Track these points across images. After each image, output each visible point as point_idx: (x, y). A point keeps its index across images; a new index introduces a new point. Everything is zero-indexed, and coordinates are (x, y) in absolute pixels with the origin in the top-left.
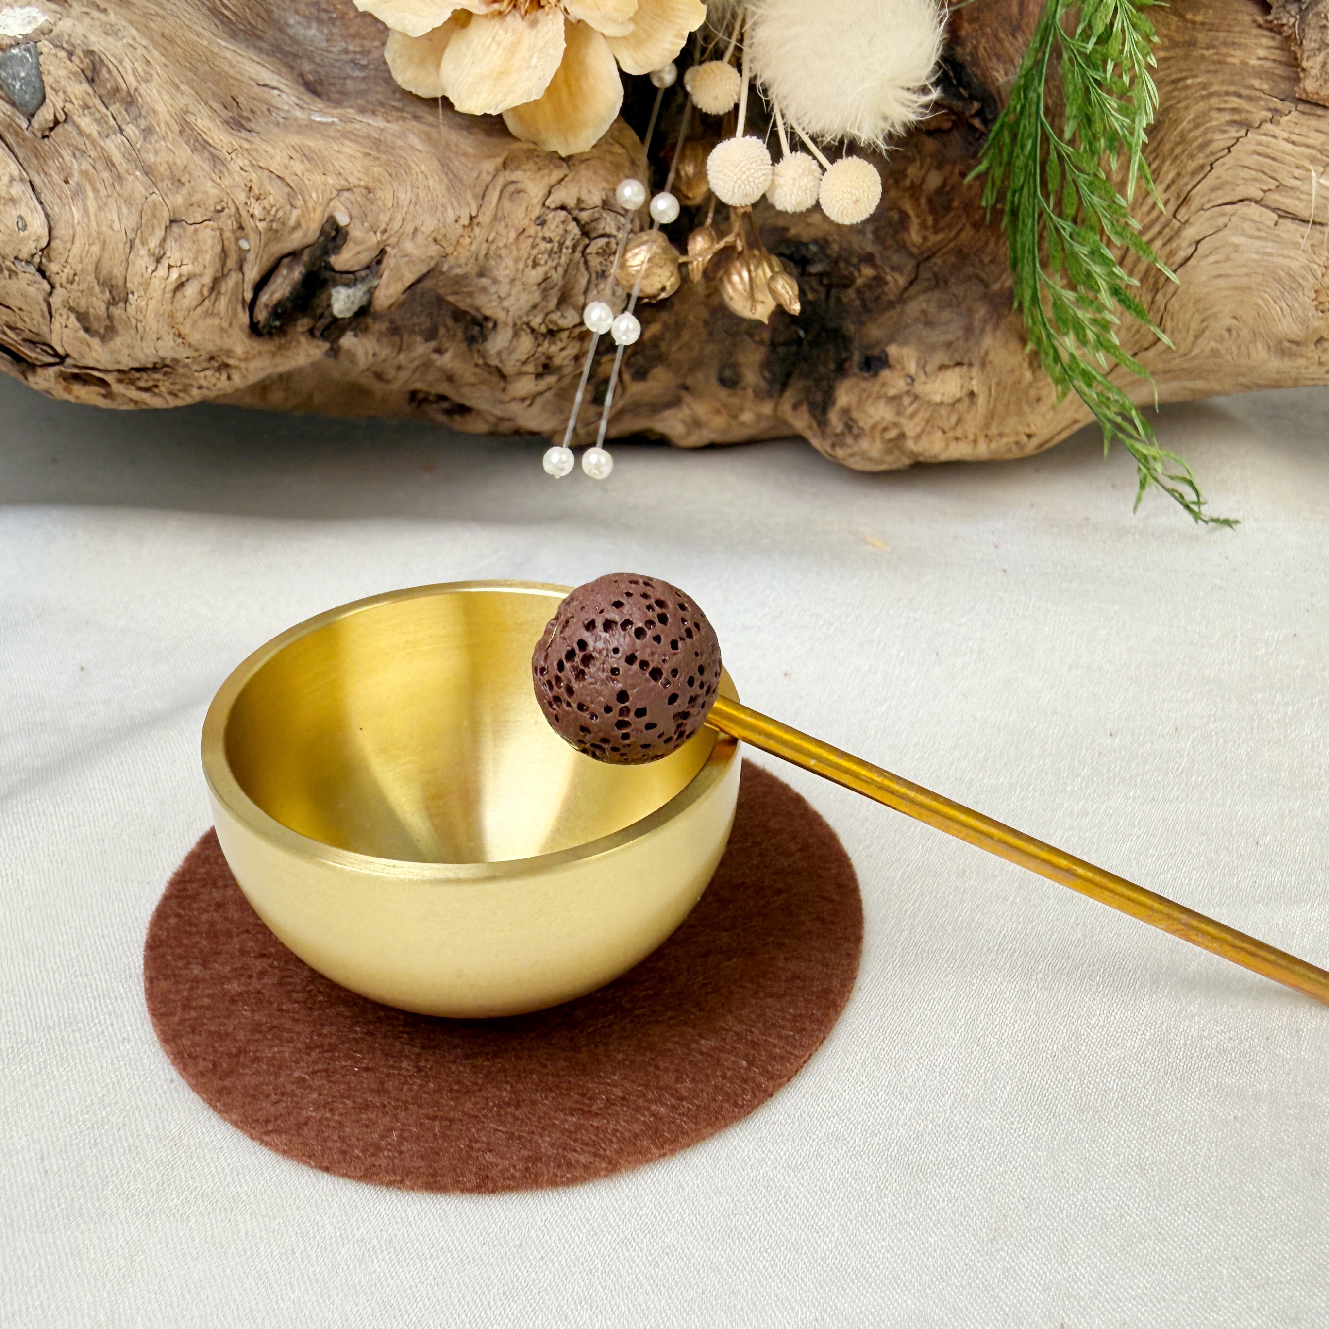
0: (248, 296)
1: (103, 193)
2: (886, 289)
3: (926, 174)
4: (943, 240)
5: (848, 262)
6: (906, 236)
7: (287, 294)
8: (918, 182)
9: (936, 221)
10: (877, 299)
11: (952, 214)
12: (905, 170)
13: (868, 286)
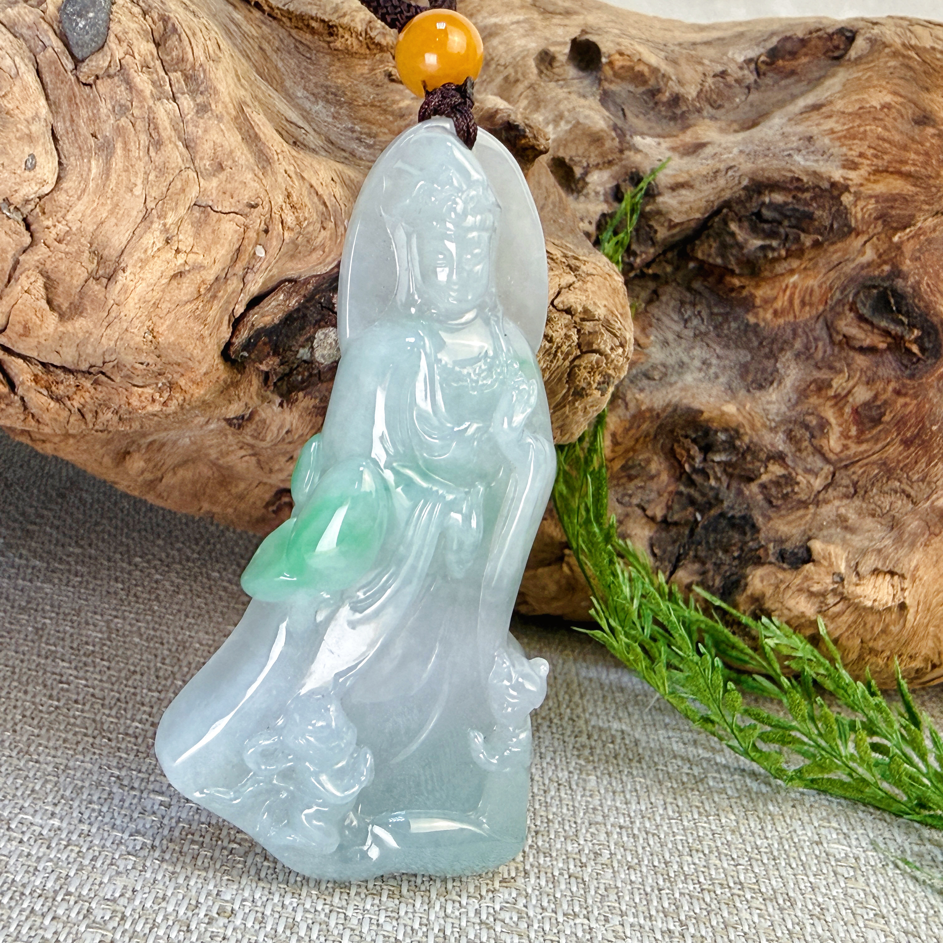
0: (240, 309)
1: (135, 153)
2: (796, 489)
3: (854, 387)
4: (865, 451)
5: (755, 457)
6: (824, 442)
7: (277, 321)
8: (844, 393)
9: (861, 432)
10: (785, 497)
11: (880, 427)
12: (832, 379)
13: (777, 484)
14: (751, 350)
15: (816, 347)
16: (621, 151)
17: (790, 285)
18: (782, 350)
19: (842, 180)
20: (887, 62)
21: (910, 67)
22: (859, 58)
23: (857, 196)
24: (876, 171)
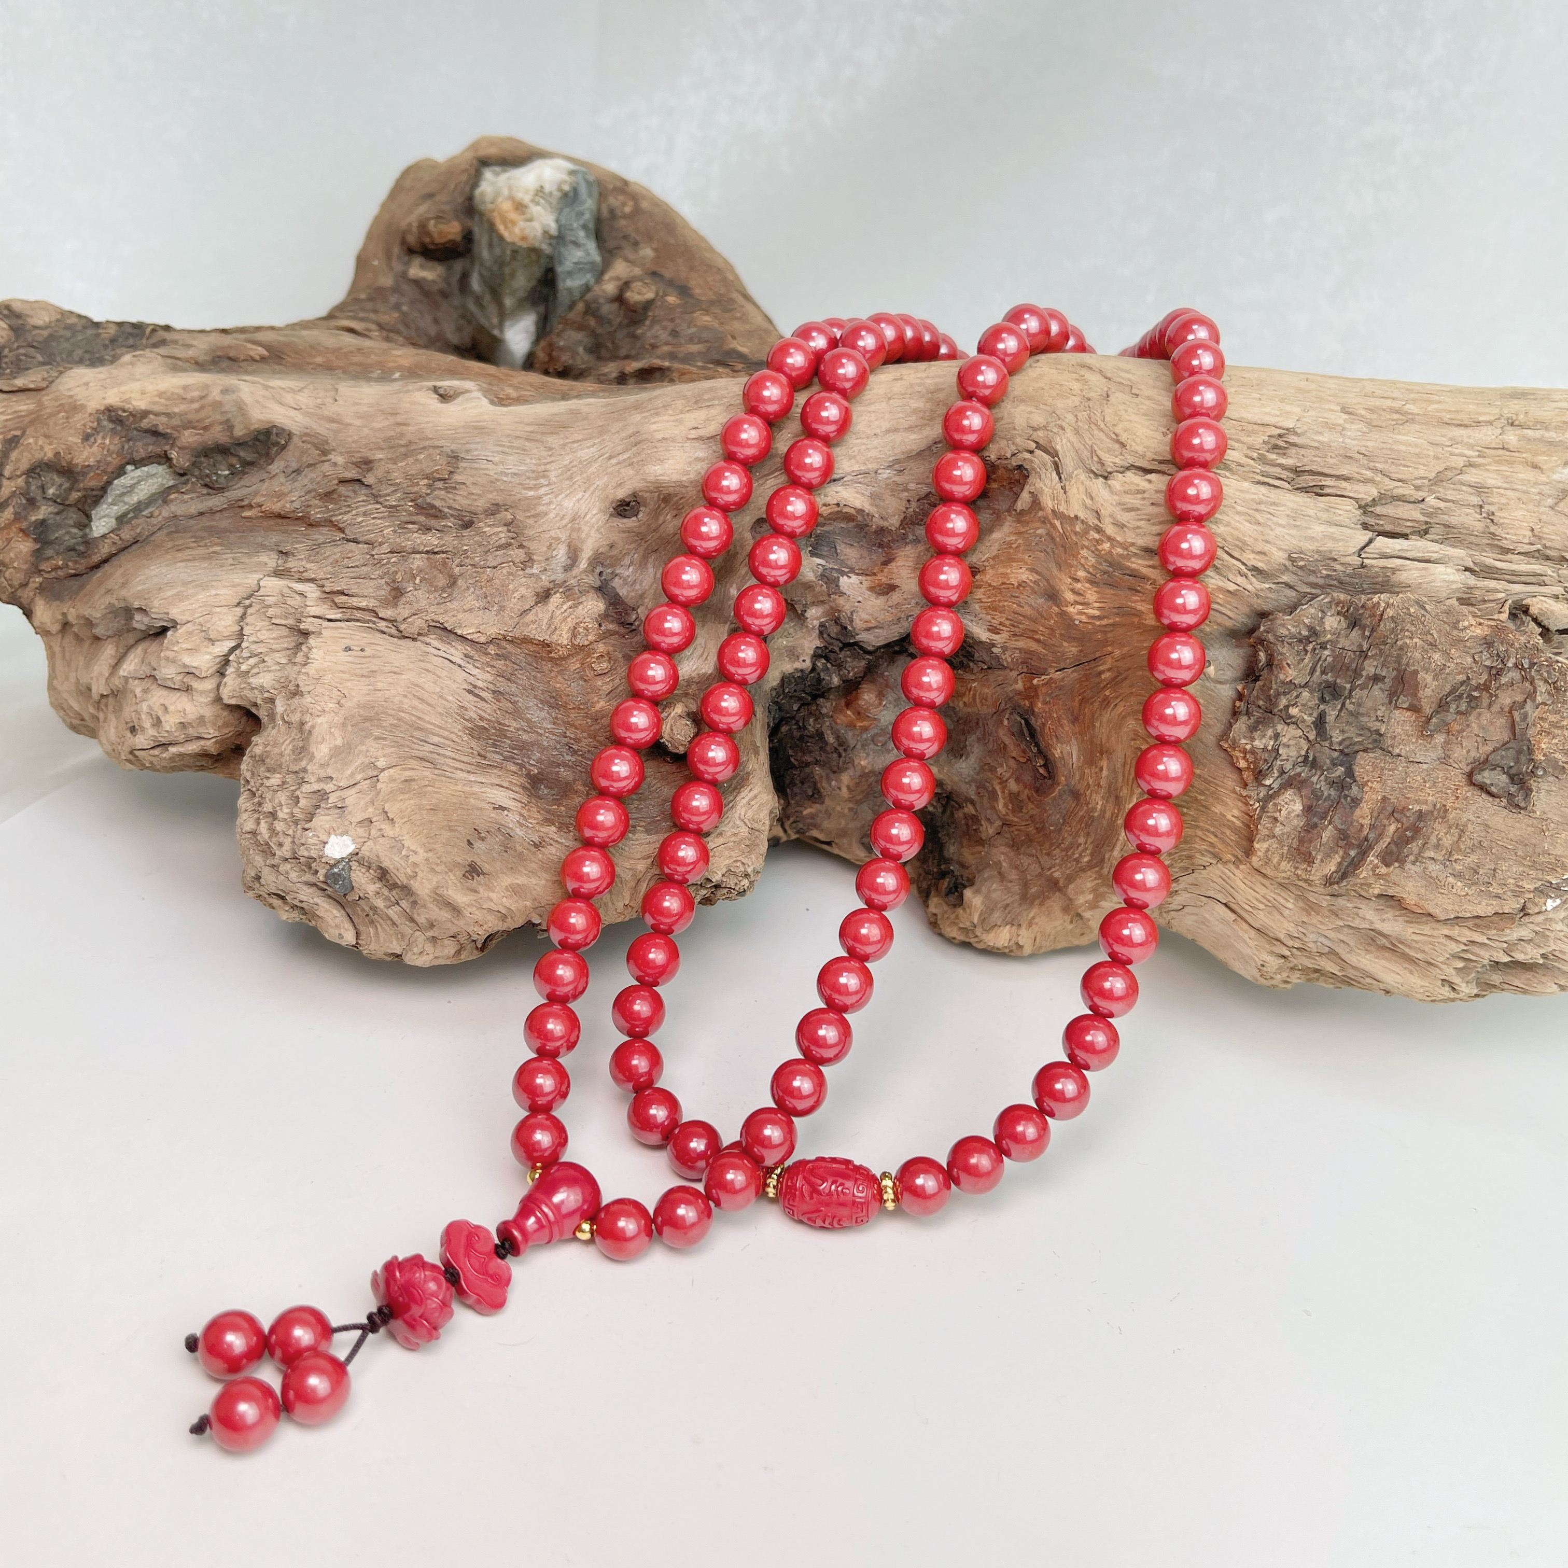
14: (953, 722)
15: (989, 740)
16: (829, 595)
17: (973, 688)
18: (970, 733)
19: (989, 640)
20: (1037, 529)
21: (1053, 538)
22: (1022, 512)
23: (1005, 649)
24: (1015, 635)
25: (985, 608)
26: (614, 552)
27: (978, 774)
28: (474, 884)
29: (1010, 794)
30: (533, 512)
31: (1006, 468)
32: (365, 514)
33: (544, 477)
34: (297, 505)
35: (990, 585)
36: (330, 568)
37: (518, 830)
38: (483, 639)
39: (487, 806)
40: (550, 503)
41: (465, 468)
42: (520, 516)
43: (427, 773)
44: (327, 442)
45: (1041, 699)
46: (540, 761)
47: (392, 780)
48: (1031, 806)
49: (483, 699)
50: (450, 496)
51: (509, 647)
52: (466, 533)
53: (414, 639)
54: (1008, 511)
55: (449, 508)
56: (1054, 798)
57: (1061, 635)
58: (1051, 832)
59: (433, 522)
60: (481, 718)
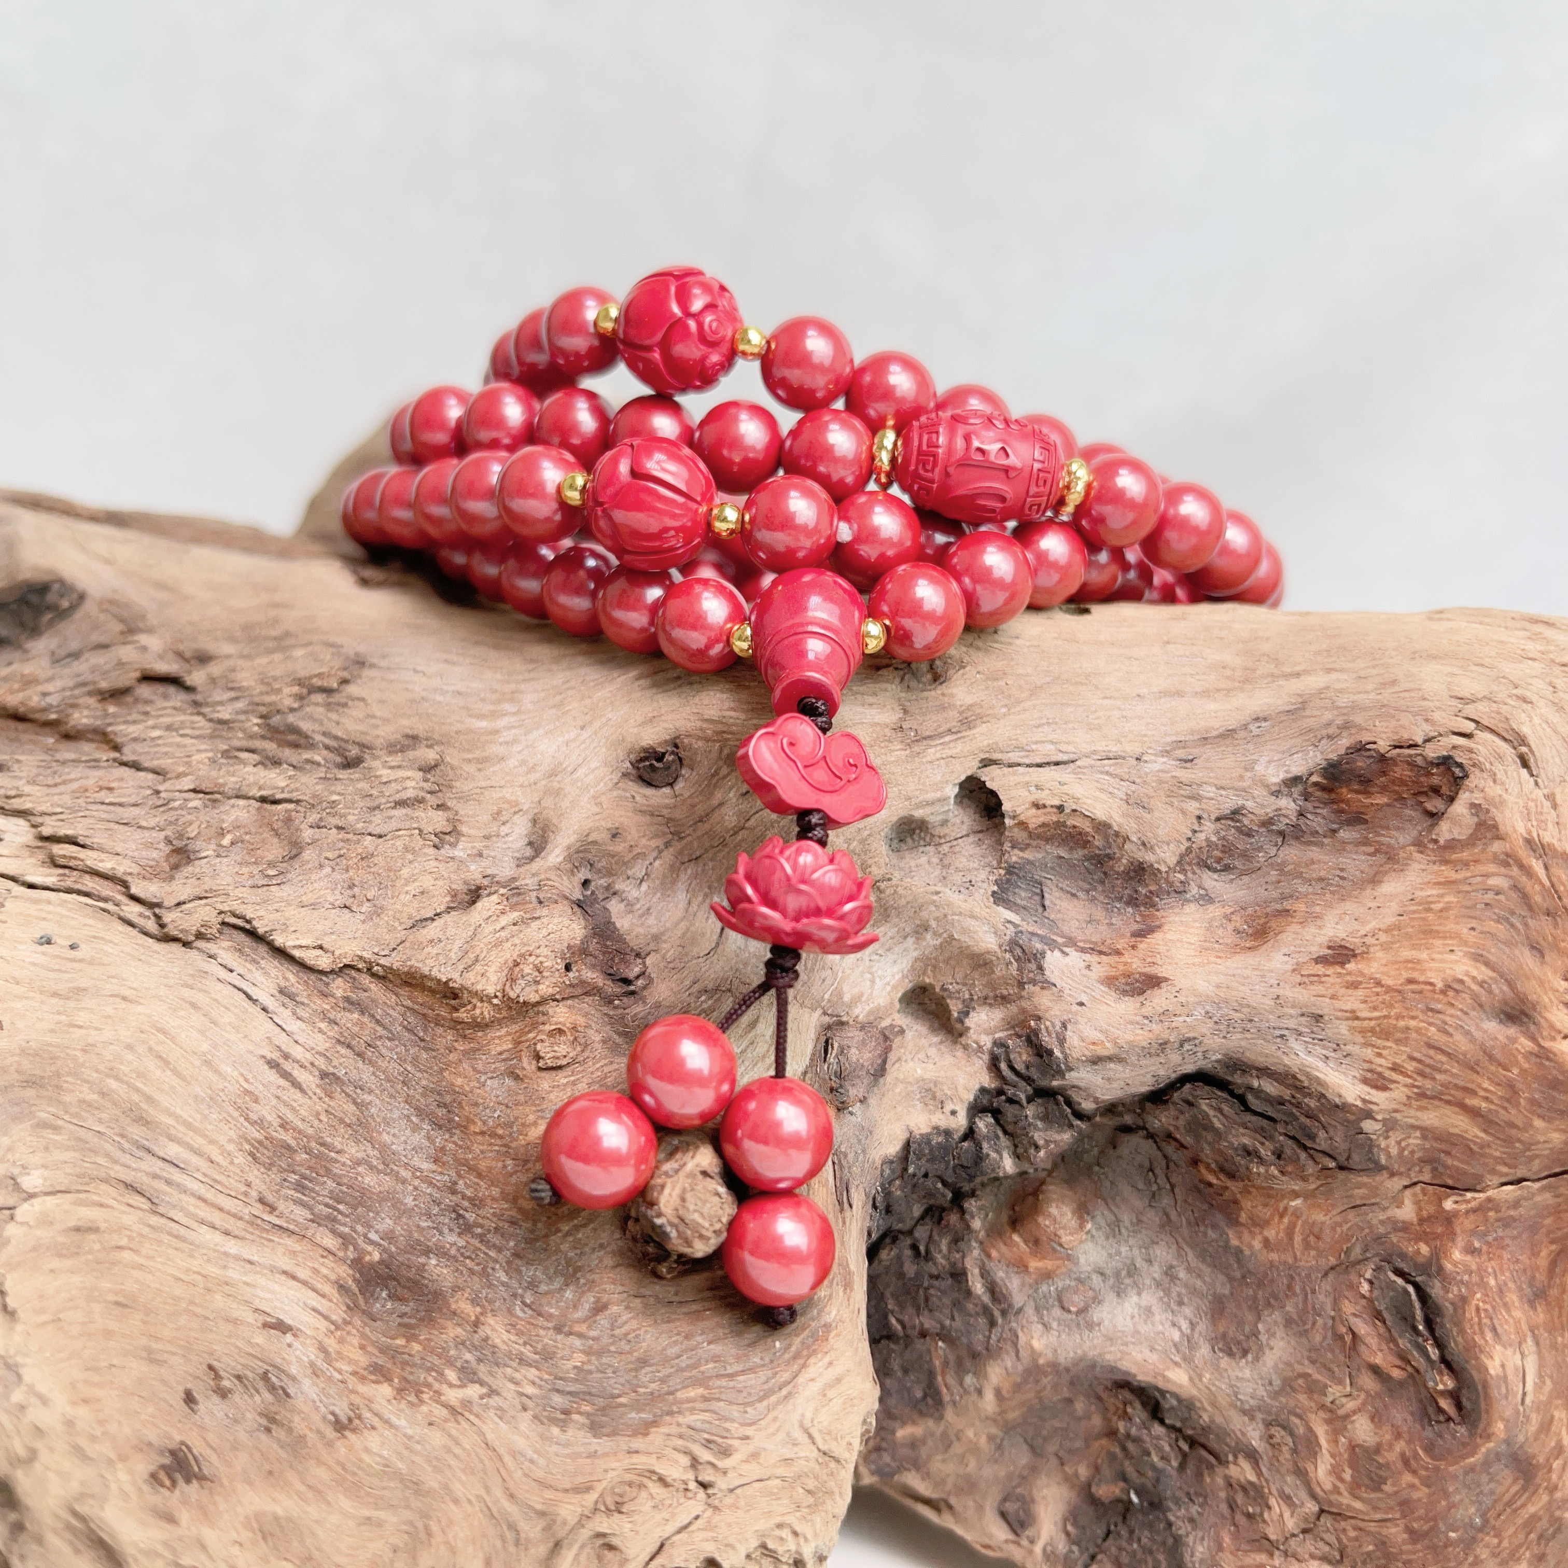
14: (1231, 1279)
15: (1314, 1324)
16: (1021, 985)
17: (1290, 1211)
18: (1269, 1304)
19: (1359, 1103)
20: (1487, 876)
21: (1525, 897)
22: (1452, 845)
23: (1390, 1125)
24: (1422, 1095)
25: (1363, 1031)
26: (619, 847)
27: (1276, 1395)
28: (171, 1499)
29: (1353, 1447)
30: (477, 754)
31: (1412, 765)
32: (169, 728)
33: (512, 700)
34: (53, 700)
35: (1378, 983)
36: (67, 799)
37: (306, 1383)
38: (324, 962)
39: (250, 1317)
40: (515, 741)
41: (372, 679)
42: (452, 757)
43: (130, 1219)
44: (143, 617)
45: (1460, 1241)
46: (389, 1236)
47: (45, 1221)
48: (1408, 1478)
49: (296, 1085)
50: (334, 716)
51: (375, 989)
52: (343, 774)
53: (186, 944)
54: (1419, 844)
55: (324, 734)
56: (1472, 1469)
57: (1532, 1102)
58: (1449, 1543)
59: (288, 753)
60: (284, 1125)
